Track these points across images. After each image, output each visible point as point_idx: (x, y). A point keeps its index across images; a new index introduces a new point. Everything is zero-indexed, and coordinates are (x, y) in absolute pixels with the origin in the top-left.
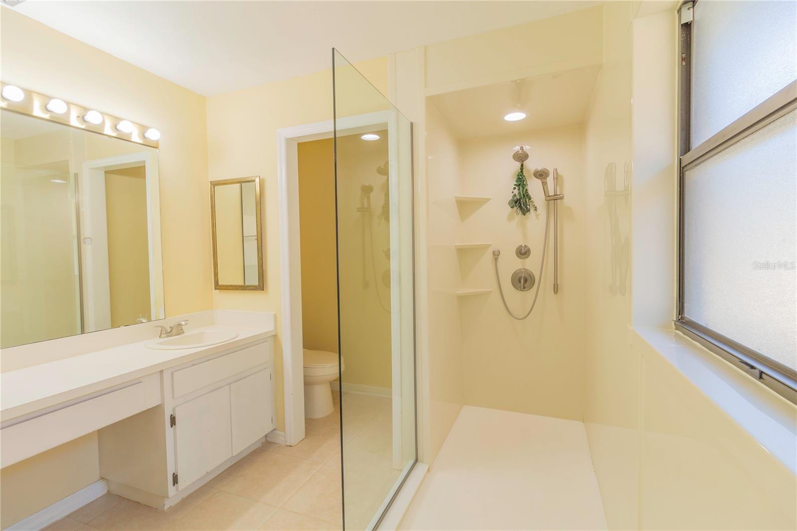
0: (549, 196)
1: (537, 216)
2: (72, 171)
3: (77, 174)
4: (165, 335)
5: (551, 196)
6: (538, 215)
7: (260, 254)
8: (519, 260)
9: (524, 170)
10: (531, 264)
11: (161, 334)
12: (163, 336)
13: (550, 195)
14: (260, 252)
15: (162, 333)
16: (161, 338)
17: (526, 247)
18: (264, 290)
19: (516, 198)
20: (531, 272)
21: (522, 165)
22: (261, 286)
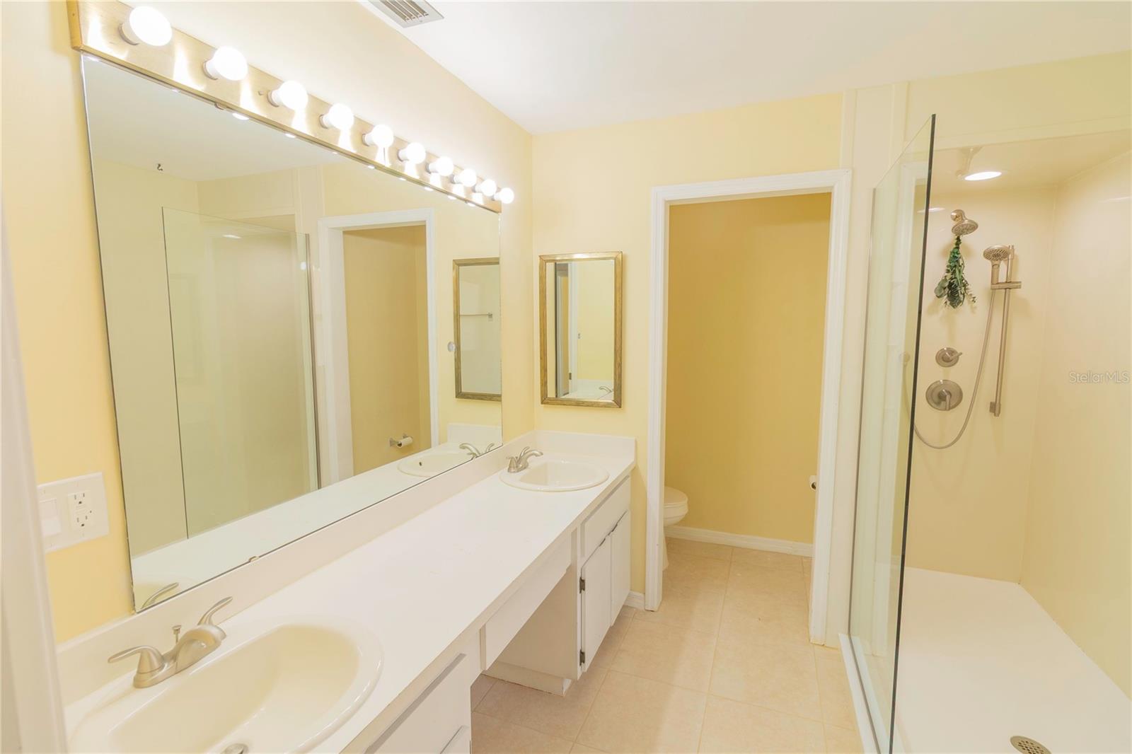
0: (998, 283)
1: (973, 309)
2: (300, 232)
3: (308, 235)
4: (516, 470)
5: (1003, 283)
6: (975, 308)
7: (619, 359)
8: (941, 369)
9: (960, 245)
10: (959, 375)
11: (510, 467)
12: (513, 470)
13: (999, 281)
14: (618, 355)
15: (512, 466)
16: (511, 472)
17: (952, 352)
18: (620, 407)
19: (947, 284)
20: (958, 386)
21: (958, 239)
22: (618, 402)
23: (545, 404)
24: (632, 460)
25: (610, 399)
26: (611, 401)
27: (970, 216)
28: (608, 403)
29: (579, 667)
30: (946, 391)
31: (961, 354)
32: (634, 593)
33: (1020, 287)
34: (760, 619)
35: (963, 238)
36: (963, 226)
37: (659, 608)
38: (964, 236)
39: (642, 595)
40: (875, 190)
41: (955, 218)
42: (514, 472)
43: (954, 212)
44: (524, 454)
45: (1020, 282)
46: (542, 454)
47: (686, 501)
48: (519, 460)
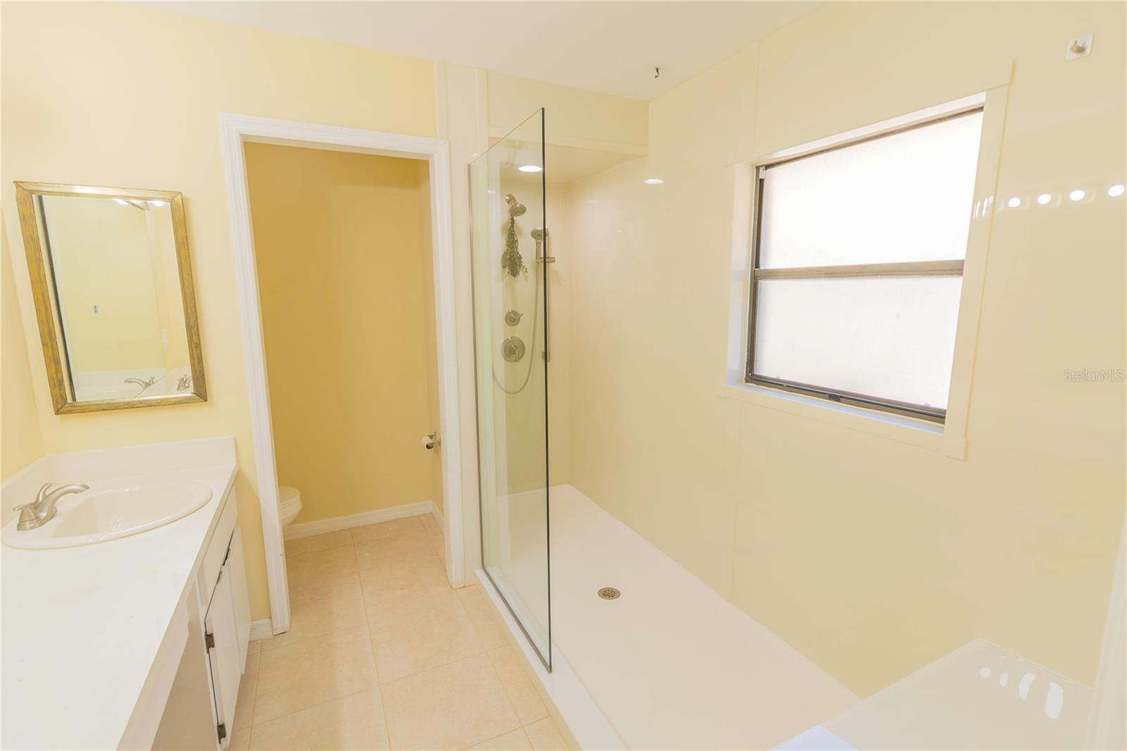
6: (527, 277)
9: (515, 225)
10: (522, 333)
11: (21, 522)
12: (30, 526)
13: (541, 257)
15: (25, 518)
16: (25, 529)
17: (515, 313)
18: (206, 400)
19: (508, 257)
20: (521, 341)
21: (512, 219)
22: (202, 394)
23: (61, 413)
24: (234, 464)
25: (189, 393)
26: (189, 395)
27: (521, 201)
28: (186, 398)
29: (218, 745)
30: (515, 346)
31: (522, 315)
32: (259, 622)
33: (554, 262)
34: (402, 589)
35: (517, 219)
36: (517, 208)
37: (291, 626)
38: (518, 217)
39: (267, 620)
40: (469, 166)
41: (508, 201)
42: (32, 528)
43: (507, 196)
44: (45, 497)
45: (554, 258)
46: (87, 488)
47: (297, 497)
48: (36, 506)
